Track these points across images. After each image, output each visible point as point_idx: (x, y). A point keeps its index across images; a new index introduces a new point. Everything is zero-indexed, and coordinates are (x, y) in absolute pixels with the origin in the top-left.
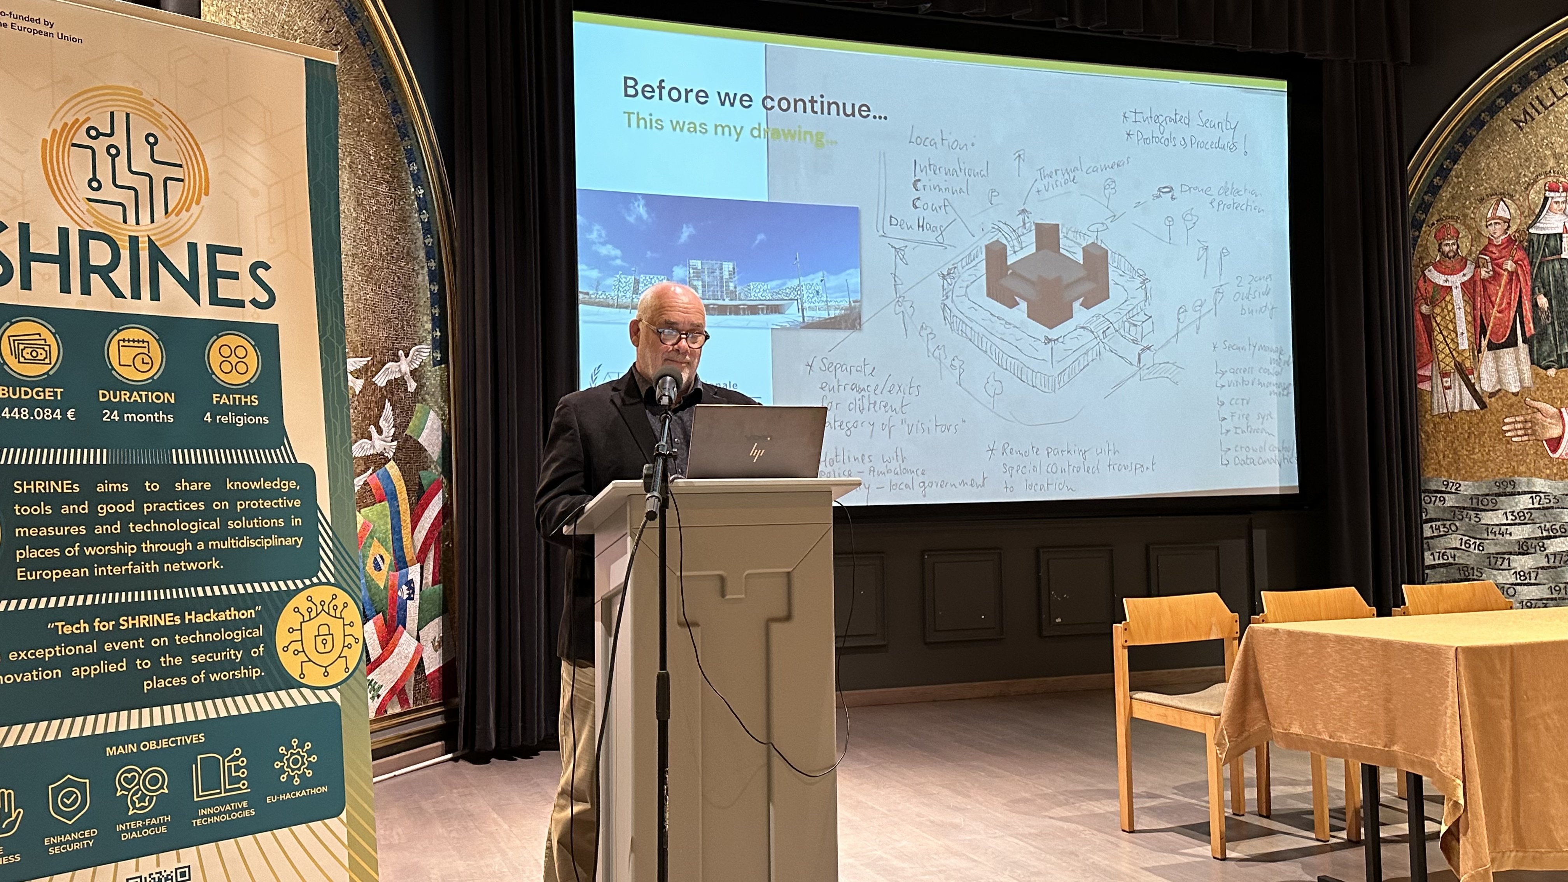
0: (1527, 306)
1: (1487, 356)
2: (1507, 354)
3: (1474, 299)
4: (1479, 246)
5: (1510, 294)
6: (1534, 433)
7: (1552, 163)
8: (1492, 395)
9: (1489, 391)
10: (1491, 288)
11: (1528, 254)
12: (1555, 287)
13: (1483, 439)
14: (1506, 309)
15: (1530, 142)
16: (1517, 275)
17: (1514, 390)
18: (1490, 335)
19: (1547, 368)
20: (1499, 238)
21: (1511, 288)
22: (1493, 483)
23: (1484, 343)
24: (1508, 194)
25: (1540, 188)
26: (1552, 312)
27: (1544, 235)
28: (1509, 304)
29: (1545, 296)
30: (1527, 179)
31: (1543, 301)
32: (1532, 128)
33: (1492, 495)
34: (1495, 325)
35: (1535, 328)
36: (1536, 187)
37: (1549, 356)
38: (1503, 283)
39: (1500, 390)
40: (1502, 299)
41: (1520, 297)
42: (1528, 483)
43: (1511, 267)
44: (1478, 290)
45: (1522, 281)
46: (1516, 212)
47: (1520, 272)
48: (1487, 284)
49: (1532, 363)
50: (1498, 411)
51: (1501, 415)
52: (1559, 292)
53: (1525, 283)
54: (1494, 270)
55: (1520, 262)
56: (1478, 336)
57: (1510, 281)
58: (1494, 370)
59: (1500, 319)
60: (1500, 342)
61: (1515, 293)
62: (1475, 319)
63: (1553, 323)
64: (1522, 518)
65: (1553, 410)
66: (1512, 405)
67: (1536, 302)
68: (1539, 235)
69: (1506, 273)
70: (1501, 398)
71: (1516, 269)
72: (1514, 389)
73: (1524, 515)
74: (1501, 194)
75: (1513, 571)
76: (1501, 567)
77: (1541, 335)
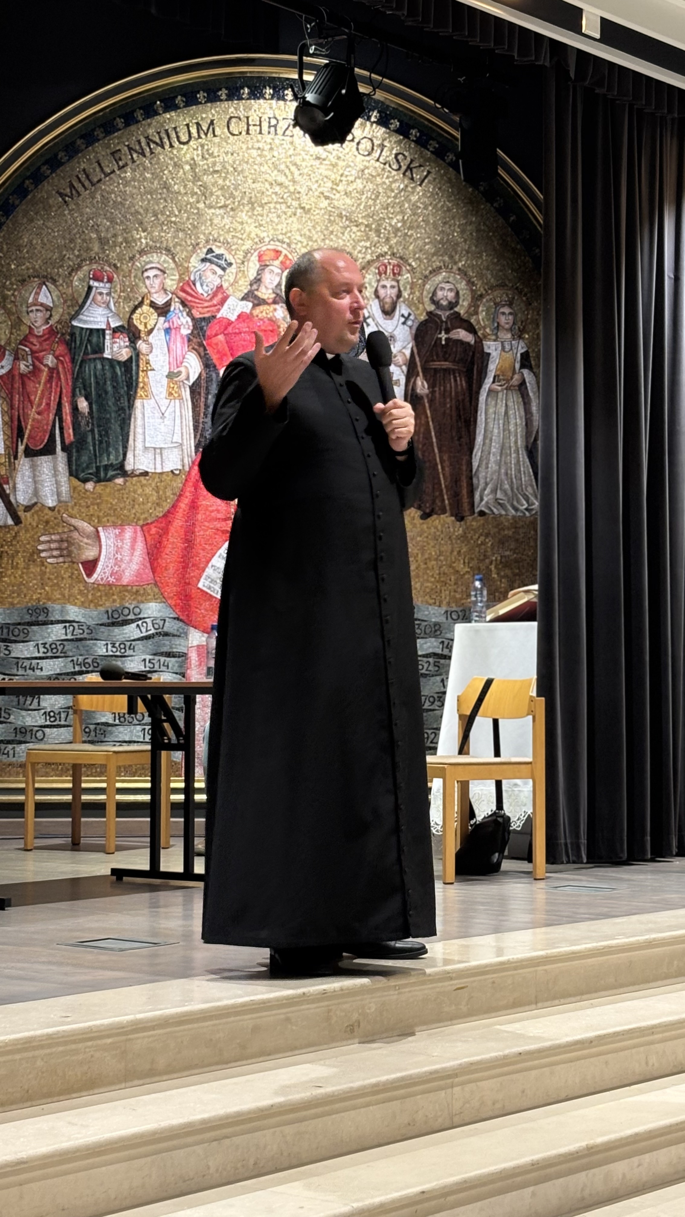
0: (67, 409)
1: (24, 464)
2: (44, 463)
3: (12, 396)
4: (18, 335)
5: (50, 394)
6: (69, 555)
7: (96, 247)
8: (28, 508)
9: (25, 503)
10: (30, 385)
11: (70, 350)
12: (95, 389)
13: (16, 560)
14: (45, 410)
15: (76, 221)
16: (58, 373)
17: (51, 505)
18: (28, 439)
19: (85, 481)
20: (41, 329)
21: (51, 387)
22: (25, 611)
23: (21, 448)
24: (52, 278)
25: (85, 276)
26: (92, 418)
27: (87, 329)
28: (48, 404)
29: (87, 399)
30: (71, 263)
31: (83, 404)
32: (77, 204)
33: (24, 624)
34: (33, 427)
35: (74, 435)
36: (80, 274)
37: (88, 467)
38: (43, 381)
39: (36, 503)
40: (41, 398)
41: (60, 398)
42: (62, 611)
43: (52, 362)
44: (16, 385)
45: (63, 381)
46: (59, 300)
47: (61, 369)
48: (26, 379)
49: (71, 474)
50: (33, 529)
51: (37, 532)
52: (99, 396)
53: (66, 382)
54: (34, 365)
55: (61, 358)
56: (15, 440)
57: (50, 379)
58: (30, 480)
59: (38, 421)
60: (38, 448)
61: (55, 393)
62: (12, 421)
63: (92, 431)
64: (55, 651)
65: (88, 528)
66: (47, 522)
67: (77, 405)
68: (82, 329)
69: (46, 369)
70: (37, 512)
71: (57, 365)
72: (50, 502)
73: (56, 648)
74: (44, 277)
75: (43, 711)
76: (31, 707)
77: (80, 442)
